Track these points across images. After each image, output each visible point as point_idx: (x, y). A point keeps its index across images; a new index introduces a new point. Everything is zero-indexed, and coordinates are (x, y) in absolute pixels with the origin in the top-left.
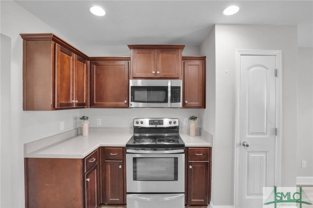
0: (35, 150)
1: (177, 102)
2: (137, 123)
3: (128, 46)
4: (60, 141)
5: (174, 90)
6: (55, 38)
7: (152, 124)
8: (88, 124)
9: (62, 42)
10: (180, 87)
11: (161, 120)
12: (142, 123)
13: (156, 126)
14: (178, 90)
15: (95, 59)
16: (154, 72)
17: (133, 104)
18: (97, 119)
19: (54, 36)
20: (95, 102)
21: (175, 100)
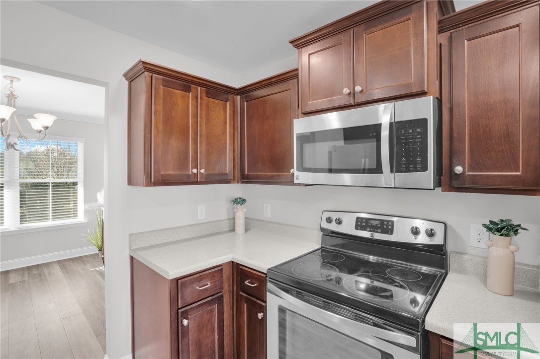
0: (144, 246)
1: (415, 170)
2: (329, 220)
3: (291, 42)
4: (193, 236)
5: (403, 131)
6: (149, 66)
7: (363, 228)
8: (245, 212)
9: (164, 71)
10: (425, 121)
11: (388, 221)
12: (339, 222)
13: (372, 235)
14: (418, 130)
15: (246, 89)
16: (346, 91)
17: (301, 177)
18: (265, 205)
19: (143, 62)
20: (246, 173)
21: (408, 162)
